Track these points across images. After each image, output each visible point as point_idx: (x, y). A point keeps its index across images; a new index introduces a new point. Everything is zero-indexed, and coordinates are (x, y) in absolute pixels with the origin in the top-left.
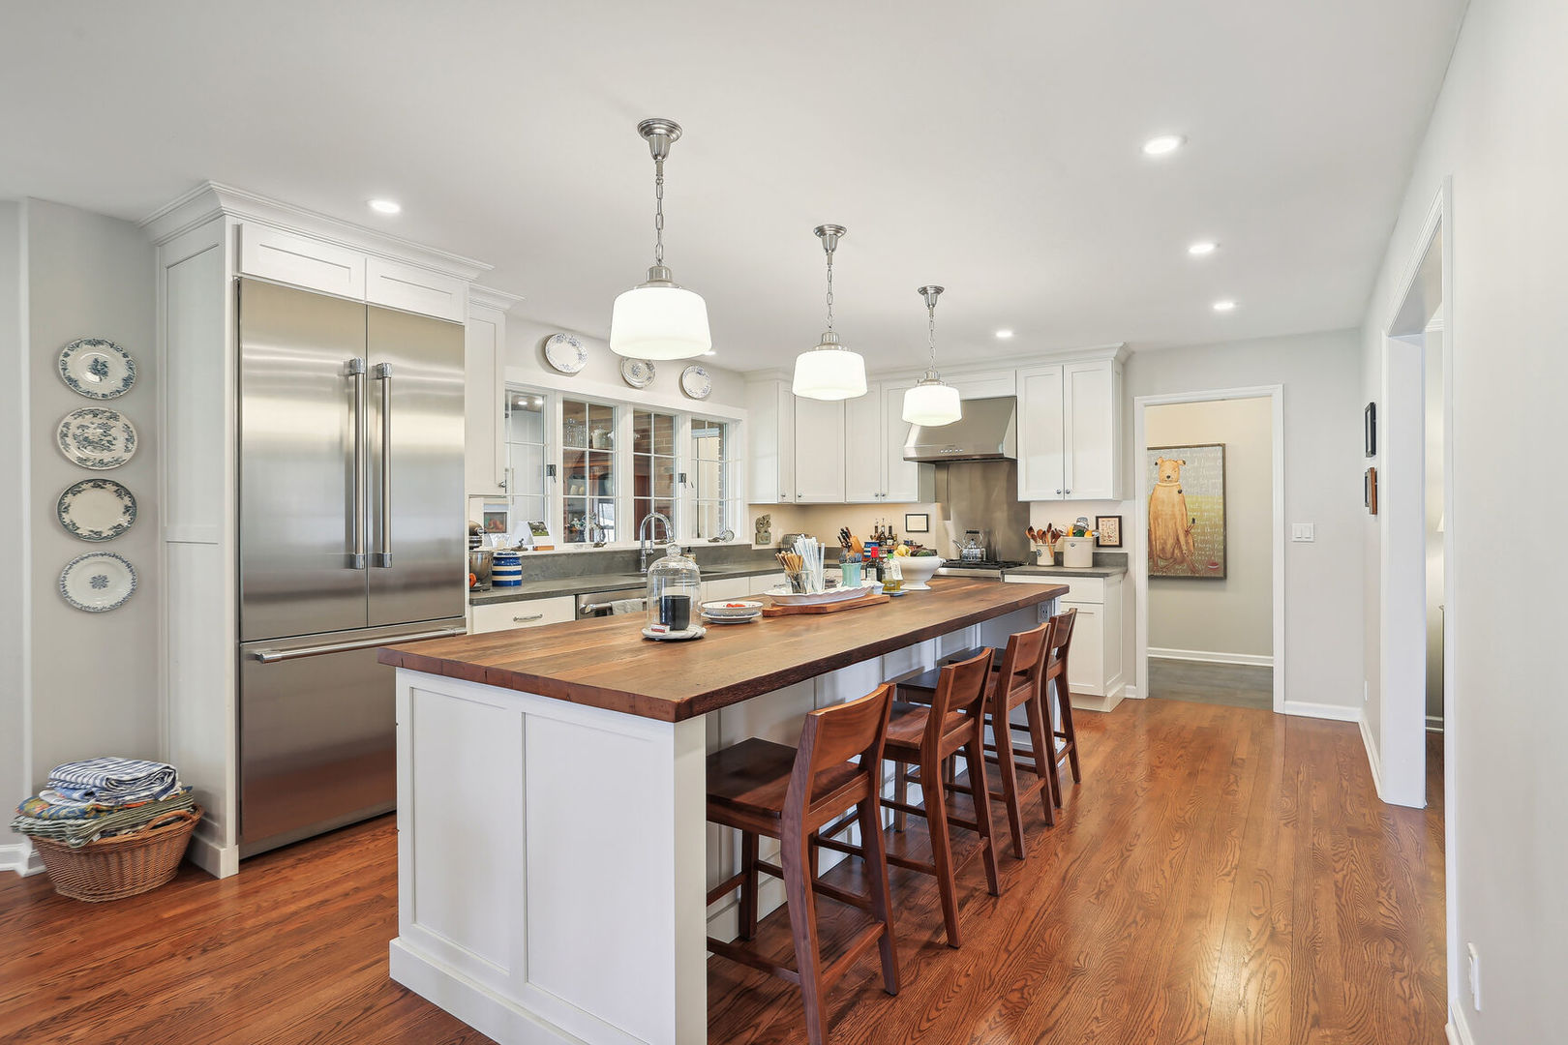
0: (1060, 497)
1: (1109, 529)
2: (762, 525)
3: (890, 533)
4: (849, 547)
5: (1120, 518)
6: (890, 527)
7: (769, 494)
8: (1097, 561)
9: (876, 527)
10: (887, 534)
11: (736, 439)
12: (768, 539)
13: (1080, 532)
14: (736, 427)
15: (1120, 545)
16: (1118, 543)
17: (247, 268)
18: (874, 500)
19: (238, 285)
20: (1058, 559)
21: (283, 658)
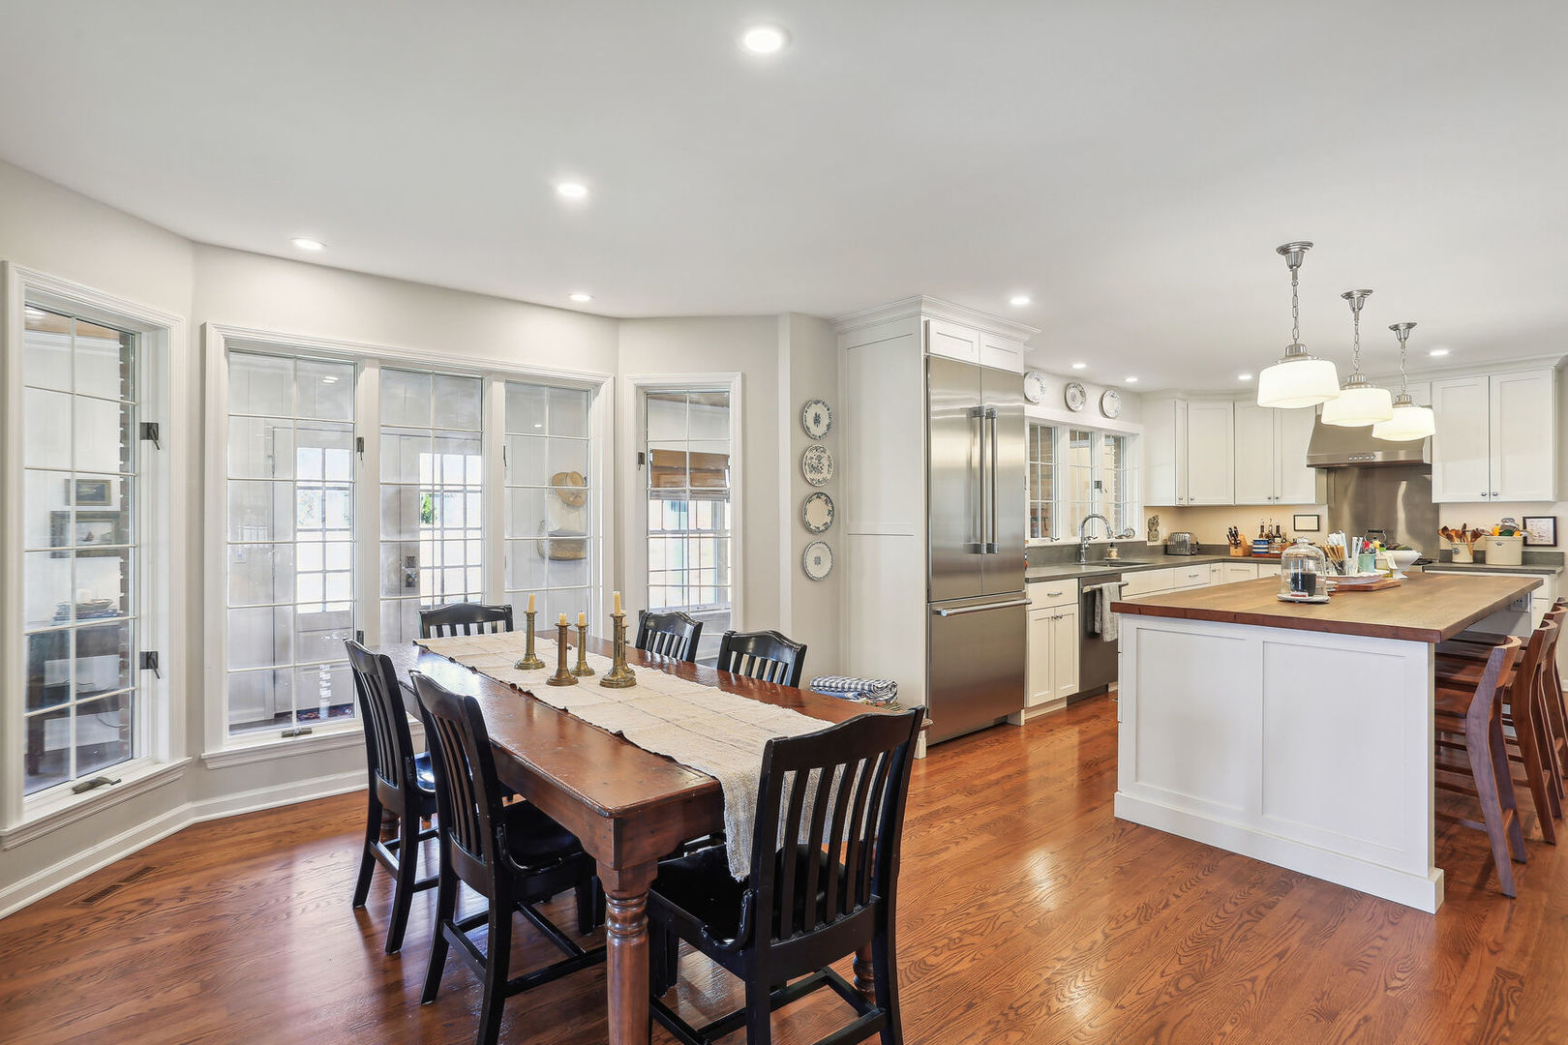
0: (1486, 499)
1: (1541, 530)
2: (1153, 524)
3: (1278, 531)
4: (1237, 545)
5: (1555, 518)
6: (1278, 527)
7: (1167, 497)
8: (1526, 559)
9: (1262, 527)
10: (1274, 533)
11: (1133, 453)
12: (1157, 536)
13: (1508, 532)
14: (1133, 440)
15: (1555, 544)
16: (1552, 543)
17: (933, 350)
18: (1267, 502)
19: (927, 361)
20: (1479, 558)
21: (955, 614)
